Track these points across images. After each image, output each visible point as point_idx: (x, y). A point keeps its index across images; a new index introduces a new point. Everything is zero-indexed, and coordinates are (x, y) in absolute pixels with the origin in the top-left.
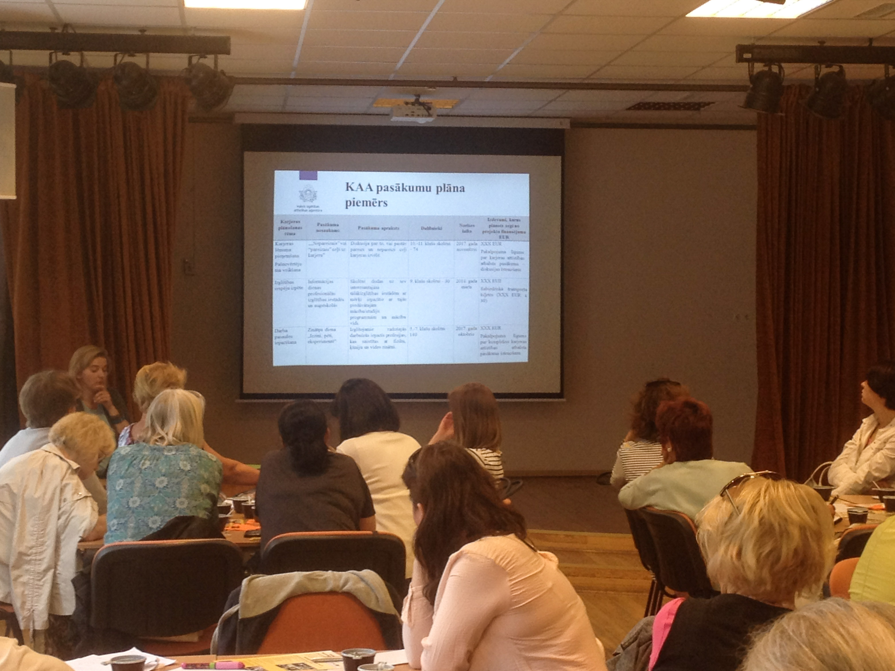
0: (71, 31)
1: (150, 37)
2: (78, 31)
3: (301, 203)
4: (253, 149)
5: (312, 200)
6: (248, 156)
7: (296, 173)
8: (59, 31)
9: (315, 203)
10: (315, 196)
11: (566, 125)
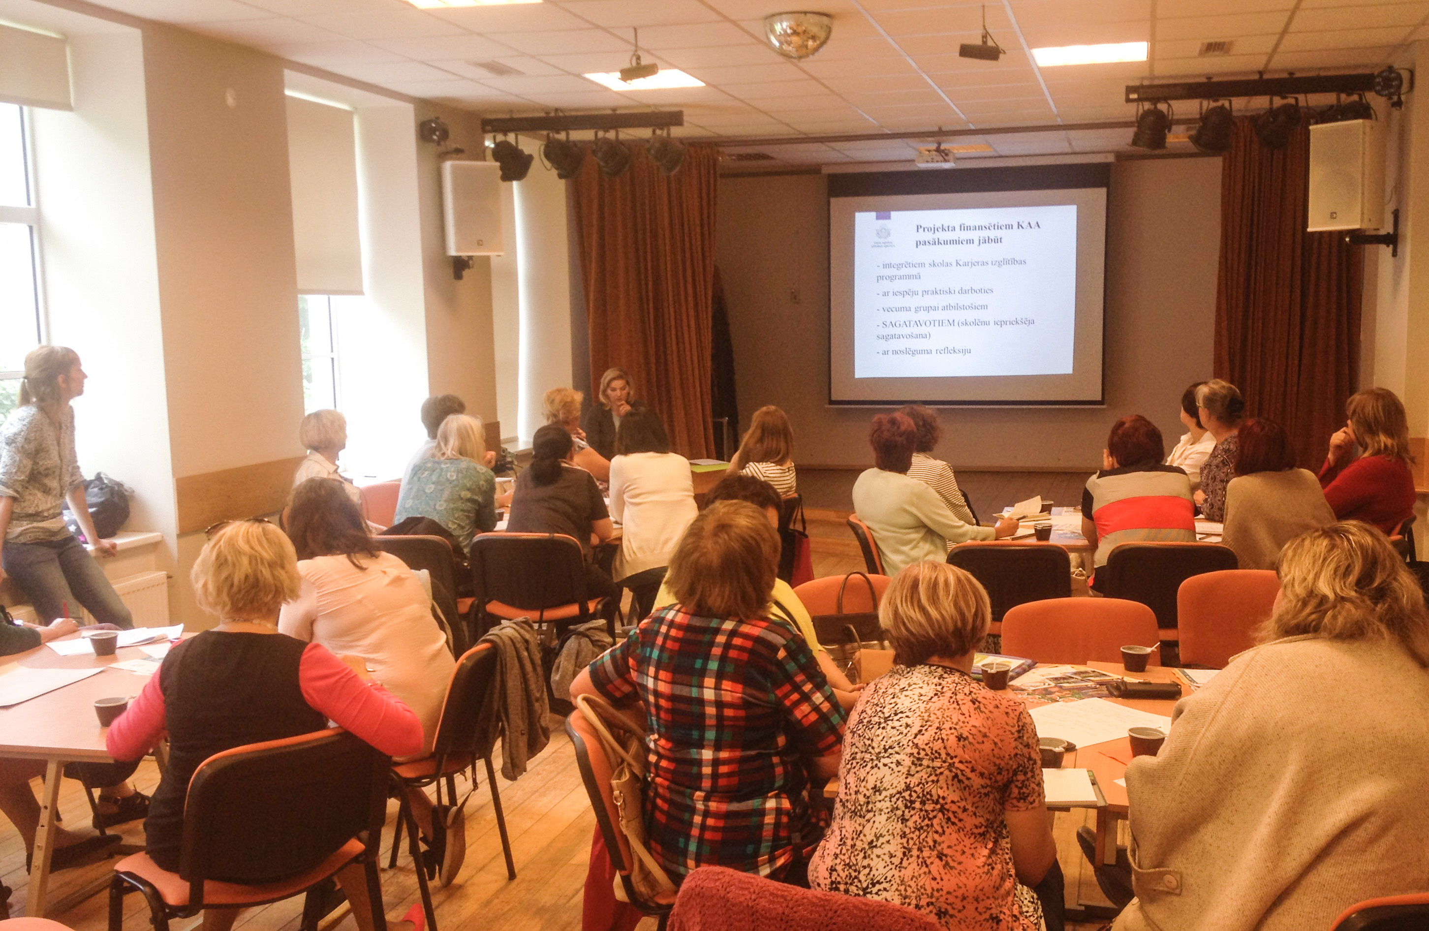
0: (561, 114)
1: (621, 115)
2: (567, 114)
3: (878, 240)
4: (837, 195)
5: (886, 238)
6: (833, 200)
7: (873, 214)
8: (552, 114)
9: (889, 239)
10: (889, 234)
11: (1111, 158)
